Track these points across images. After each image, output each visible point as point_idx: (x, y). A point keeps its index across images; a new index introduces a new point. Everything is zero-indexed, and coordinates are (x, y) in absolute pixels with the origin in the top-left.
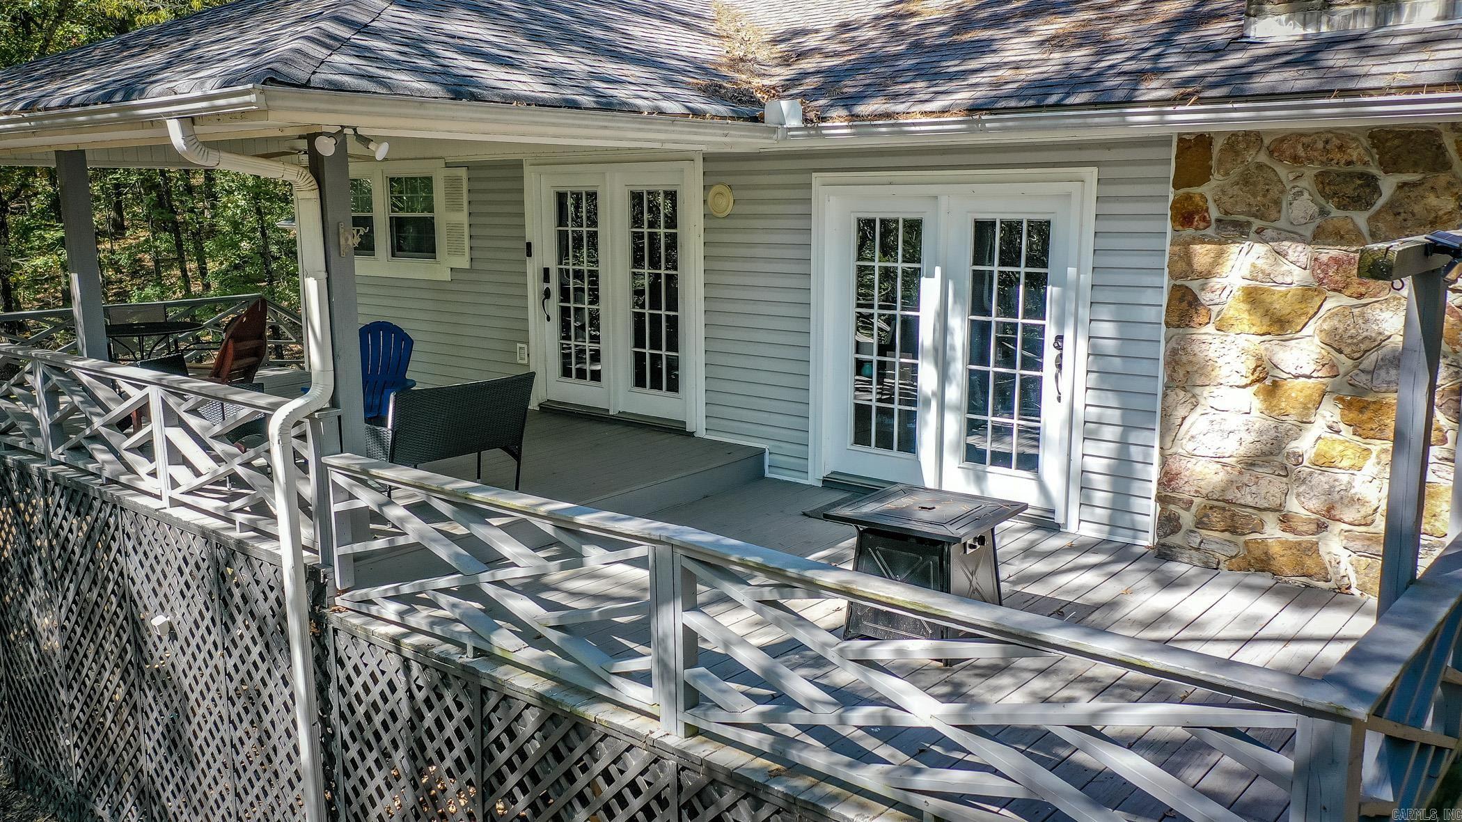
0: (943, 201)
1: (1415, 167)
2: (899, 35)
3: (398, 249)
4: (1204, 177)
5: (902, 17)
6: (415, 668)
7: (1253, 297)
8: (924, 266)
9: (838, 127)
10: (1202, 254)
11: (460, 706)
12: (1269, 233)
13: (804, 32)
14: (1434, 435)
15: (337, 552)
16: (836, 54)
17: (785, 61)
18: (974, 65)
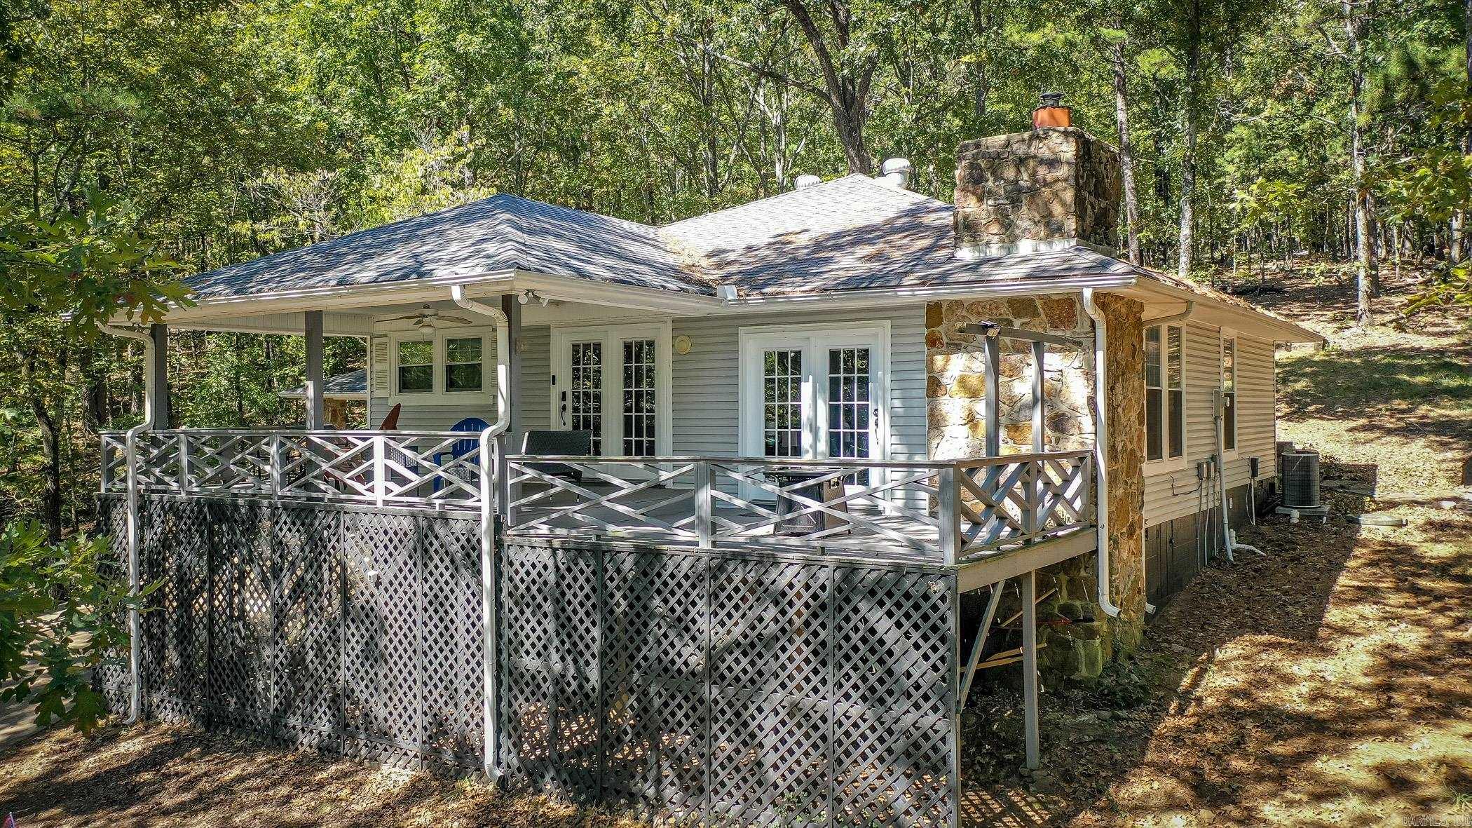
0: (812, 339)
1: (1026, 316)
2: (782, 253)
3: (451, 385)
4: (940, 323)
5: (784, 244)
6: (560, 553)
7: (963, 382)
8: (803, 376)
9: (755, 299)
10: (939, 360)
11: (588, 566)
12: (970, 348)
13: (728, 251)
14: (1046, 440)
15: (510, 505)
16: (748, 263)
17: (719, 266)
18: (825, 269)
